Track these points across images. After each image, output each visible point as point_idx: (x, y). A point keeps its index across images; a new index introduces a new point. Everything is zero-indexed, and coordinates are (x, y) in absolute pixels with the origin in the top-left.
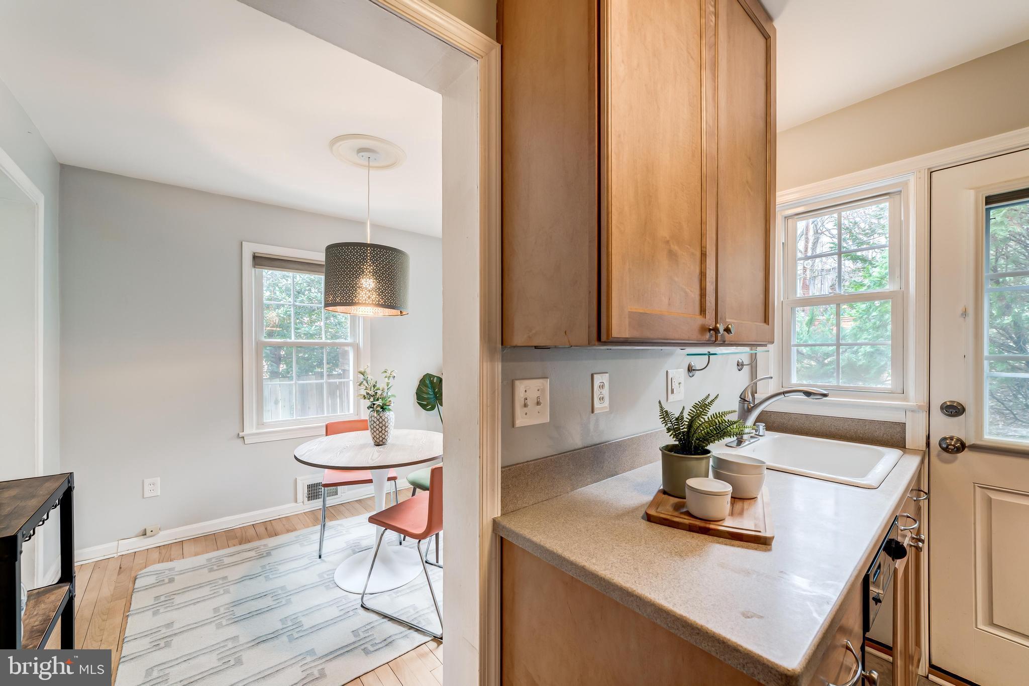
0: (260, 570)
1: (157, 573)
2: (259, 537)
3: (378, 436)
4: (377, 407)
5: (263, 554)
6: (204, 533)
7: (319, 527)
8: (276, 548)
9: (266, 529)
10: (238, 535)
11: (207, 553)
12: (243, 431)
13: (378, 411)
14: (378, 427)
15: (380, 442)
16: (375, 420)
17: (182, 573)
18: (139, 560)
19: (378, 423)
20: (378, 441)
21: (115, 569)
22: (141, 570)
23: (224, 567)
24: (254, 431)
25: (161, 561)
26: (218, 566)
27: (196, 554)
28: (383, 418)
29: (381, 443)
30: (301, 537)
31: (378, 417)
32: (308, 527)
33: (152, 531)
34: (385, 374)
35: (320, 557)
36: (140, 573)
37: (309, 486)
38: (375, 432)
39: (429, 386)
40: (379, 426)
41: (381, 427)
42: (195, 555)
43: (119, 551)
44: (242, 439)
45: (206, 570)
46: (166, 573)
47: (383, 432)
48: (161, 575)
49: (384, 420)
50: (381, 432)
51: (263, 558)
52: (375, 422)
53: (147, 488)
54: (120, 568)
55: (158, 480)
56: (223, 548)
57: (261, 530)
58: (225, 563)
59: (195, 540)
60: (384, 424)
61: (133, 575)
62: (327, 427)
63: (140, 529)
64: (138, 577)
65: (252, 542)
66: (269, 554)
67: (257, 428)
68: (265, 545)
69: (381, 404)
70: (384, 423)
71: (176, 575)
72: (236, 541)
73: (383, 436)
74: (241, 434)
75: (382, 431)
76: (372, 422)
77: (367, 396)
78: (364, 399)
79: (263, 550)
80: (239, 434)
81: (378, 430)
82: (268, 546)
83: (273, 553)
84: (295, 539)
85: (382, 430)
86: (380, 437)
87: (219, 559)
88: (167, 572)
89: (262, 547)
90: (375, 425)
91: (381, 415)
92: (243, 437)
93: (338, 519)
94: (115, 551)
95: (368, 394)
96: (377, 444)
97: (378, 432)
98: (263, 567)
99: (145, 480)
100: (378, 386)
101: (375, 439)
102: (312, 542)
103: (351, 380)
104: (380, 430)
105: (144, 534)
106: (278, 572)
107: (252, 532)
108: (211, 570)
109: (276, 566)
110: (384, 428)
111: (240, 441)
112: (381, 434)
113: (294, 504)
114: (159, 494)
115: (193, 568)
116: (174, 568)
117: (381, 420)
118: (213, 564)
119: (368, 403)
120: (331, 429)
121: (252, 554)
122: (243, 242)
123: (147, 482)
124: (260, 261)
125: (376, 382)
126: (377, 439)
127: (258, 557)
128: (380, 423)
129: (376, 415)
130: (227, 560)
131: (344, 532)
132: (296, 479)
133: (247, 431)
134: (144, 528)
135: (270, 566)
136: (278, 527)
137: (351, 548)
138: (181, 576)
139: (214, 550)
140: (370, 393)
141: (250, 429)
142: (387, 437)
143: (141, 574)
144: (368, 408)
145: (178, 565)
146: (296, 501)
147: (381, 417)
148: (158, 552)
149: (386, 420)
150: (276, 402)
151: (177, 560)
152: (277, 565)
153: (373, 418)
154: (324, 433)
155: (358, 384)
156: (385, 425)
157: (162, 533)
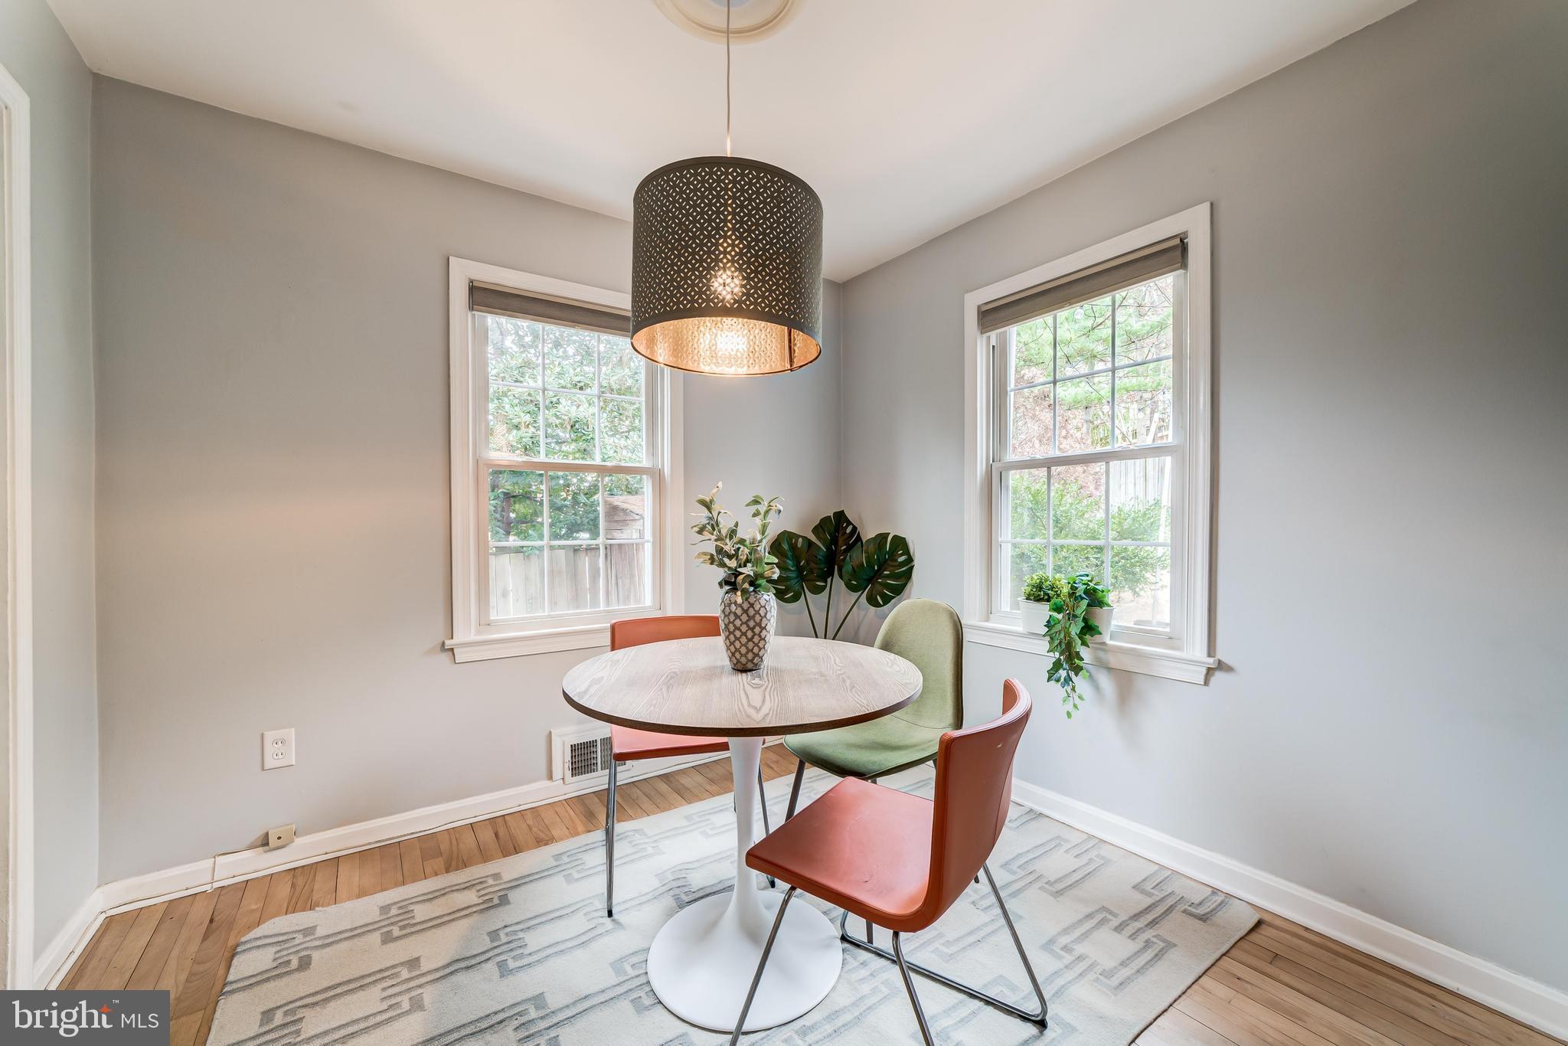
0: (487, 943)
1: (282, 941)
2: (485, 857)
3: (743, 650)
4: (743, 582)
5: (491, 899)
6: (379, 841)
7: (599, 835)
8: (518, 883)
9: (496, 835)
10: (444, 847)
11: (383, 890)
12: (452, 638)
13: (744, 592)
14: (744, 628)
15: (745, 664)
16: (739, 612)
17: (330, 941)
18: (252, 903)
19: (744, 618)
20: (743, 660)
21: (201, 923)
22: (250, 928)
23: (413, 930)
24: (473, 637)
25: (292, 908)
26: (402, 928)
27: (362, 893)
28: (757, 607)
29: (750, 666)
30: (566, 859)
31: (746, 605)
32: (577, 834)
33: (279, 838)
34: (753, 508)
35: (610, 914)
36: (243, 939)
37: (574, 748)
38: (737, 639)
39: (789, 554)
40: (748, 626)
41: (752, 629)
42: (359, 896)
43: (215, 879)
44: (451, 653)
45: (376, 938)
46: (297, 942)
47: (756, 639)
48: (287, 946)
49: (757, 612)
50: (750, 640)
51: (492, 911)
52: (737, 617)
53: (269, 749)
54: (211, 921)
55: (291, 734)
56: (415, 880)
57: (487, 836)
58: (417, 920)
59: (363, 856)
60: (758, 621)
61: (231, 942)
62: (613, 628)
63: (259, 833)
64: (239, 949)
65: (471, 865)
66: (504, 900)
67: (479, 632)
68: (496, 876)
69: (752, 574)
70: (758, 618)
71: (316, 948)
72: (439, 863)
73: (756, 650)
74: (449, 643)
75: (753, 637)
76: (732, 618)
77: (718, 557)
78: (712, 563)
79: (492, 890)
80: (444, 643)
81: (744, 634)
82: (501, 878)
83: (512, 896)
84: (555, 863)
85: (754, 634)
86: (749, 651)
87: (405, 908)
88: (299, 938)
89: (491, 881)
90: (738, 623)
91: (752, 599)
92: (452, 650)
93: (631, 818)
94: (210, 880)
95: (720, 551)
96: (739, 667)
97: (744, 640)
98: (494, 935)
99: (266, 733)
100: (740, 534)
101: (738, 655)
102: (588, 873)
103: (648, 541)
104: (750, 634)
105: (265, 842)
106: (526, 951)
107: (469, 841)
108: (388, 939)
109: (521, 935)
110: (757, 630)
111: (445, 657)
112: (750, 645)
113: (547, 783)
114: (294, 763)
115: (351, 930)
116: (314, 928)
117: (751, 612)
118: (393, 920)
119: (721, 574)
120: (623, 636)
121: (471, 897)
122: (451, 259)
123: (270, 736)
124: (483, 297)
125: (736, 525)
126: (742, 655)
127: (482, 907)
128: (750, 618)
129: (739, 600)
130: (421, 912)
131: (650, 850)
132: (550, 732)
133: (460, 637)
134: (265, 831)
135: (507, 934)
136: (520, 832)
137: (672, 893)
138: (328, 950)
139: (397, 885)
140: (726, 548)
141: (464, 633)
142: (763, 650)
143: (246, 942)
144: (720, 584)
145: (326, 919)
146: (550, 777)
147: (752, 605)
148: (290, 883)
149: (762, 612)
150: (505, 594)
151: (323, 906)
152: (522, 930)
153: (733, 607)
154: (608, 642)
155: (696, 529)
156: (759, 624)
157: (299, 841)
